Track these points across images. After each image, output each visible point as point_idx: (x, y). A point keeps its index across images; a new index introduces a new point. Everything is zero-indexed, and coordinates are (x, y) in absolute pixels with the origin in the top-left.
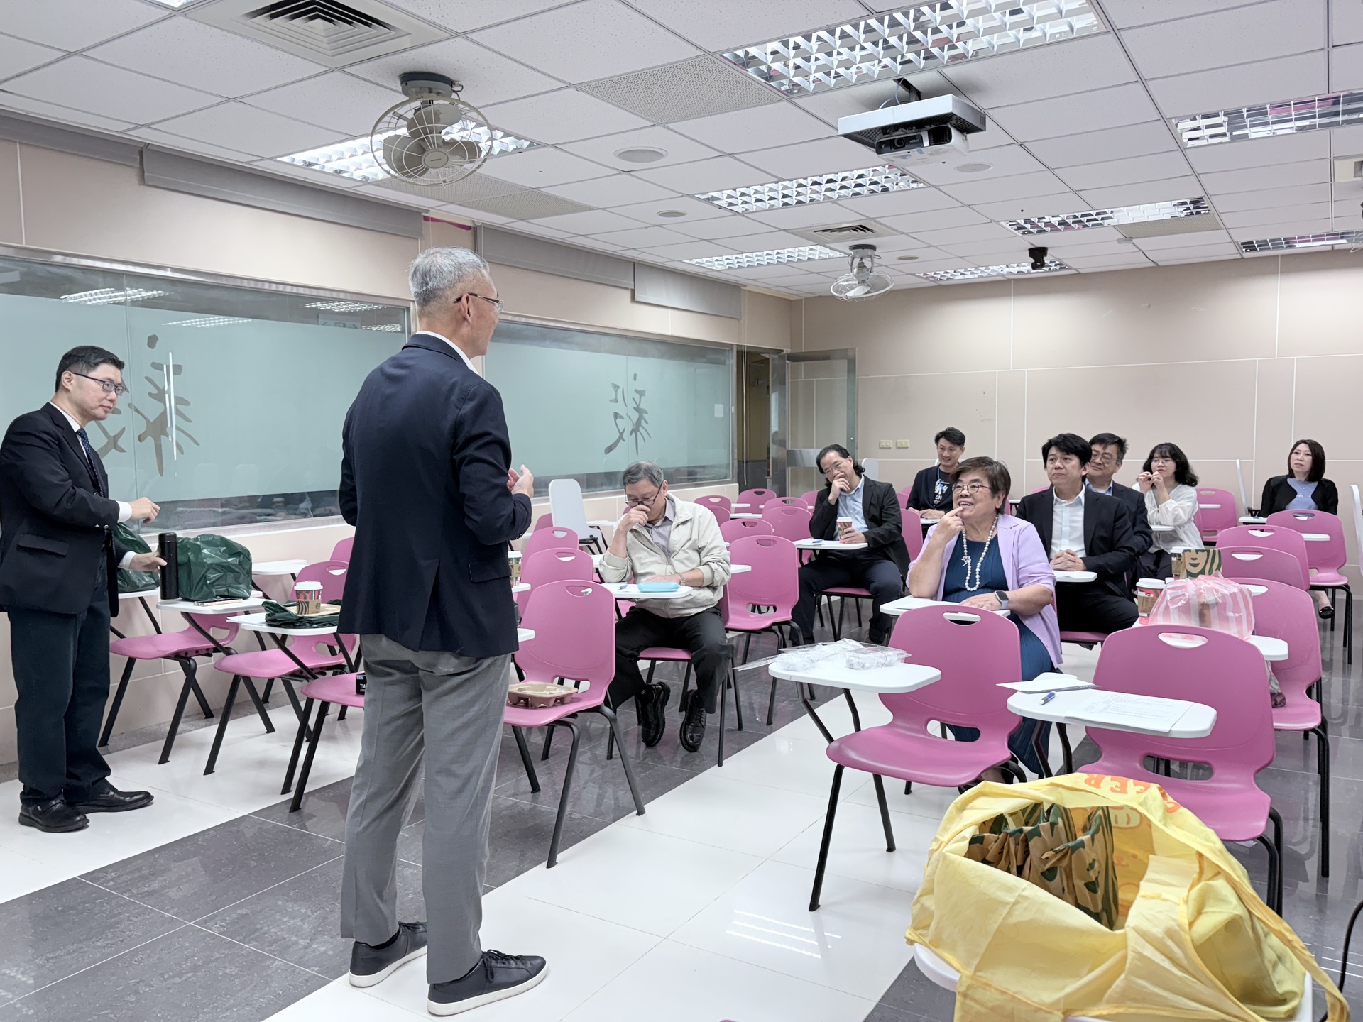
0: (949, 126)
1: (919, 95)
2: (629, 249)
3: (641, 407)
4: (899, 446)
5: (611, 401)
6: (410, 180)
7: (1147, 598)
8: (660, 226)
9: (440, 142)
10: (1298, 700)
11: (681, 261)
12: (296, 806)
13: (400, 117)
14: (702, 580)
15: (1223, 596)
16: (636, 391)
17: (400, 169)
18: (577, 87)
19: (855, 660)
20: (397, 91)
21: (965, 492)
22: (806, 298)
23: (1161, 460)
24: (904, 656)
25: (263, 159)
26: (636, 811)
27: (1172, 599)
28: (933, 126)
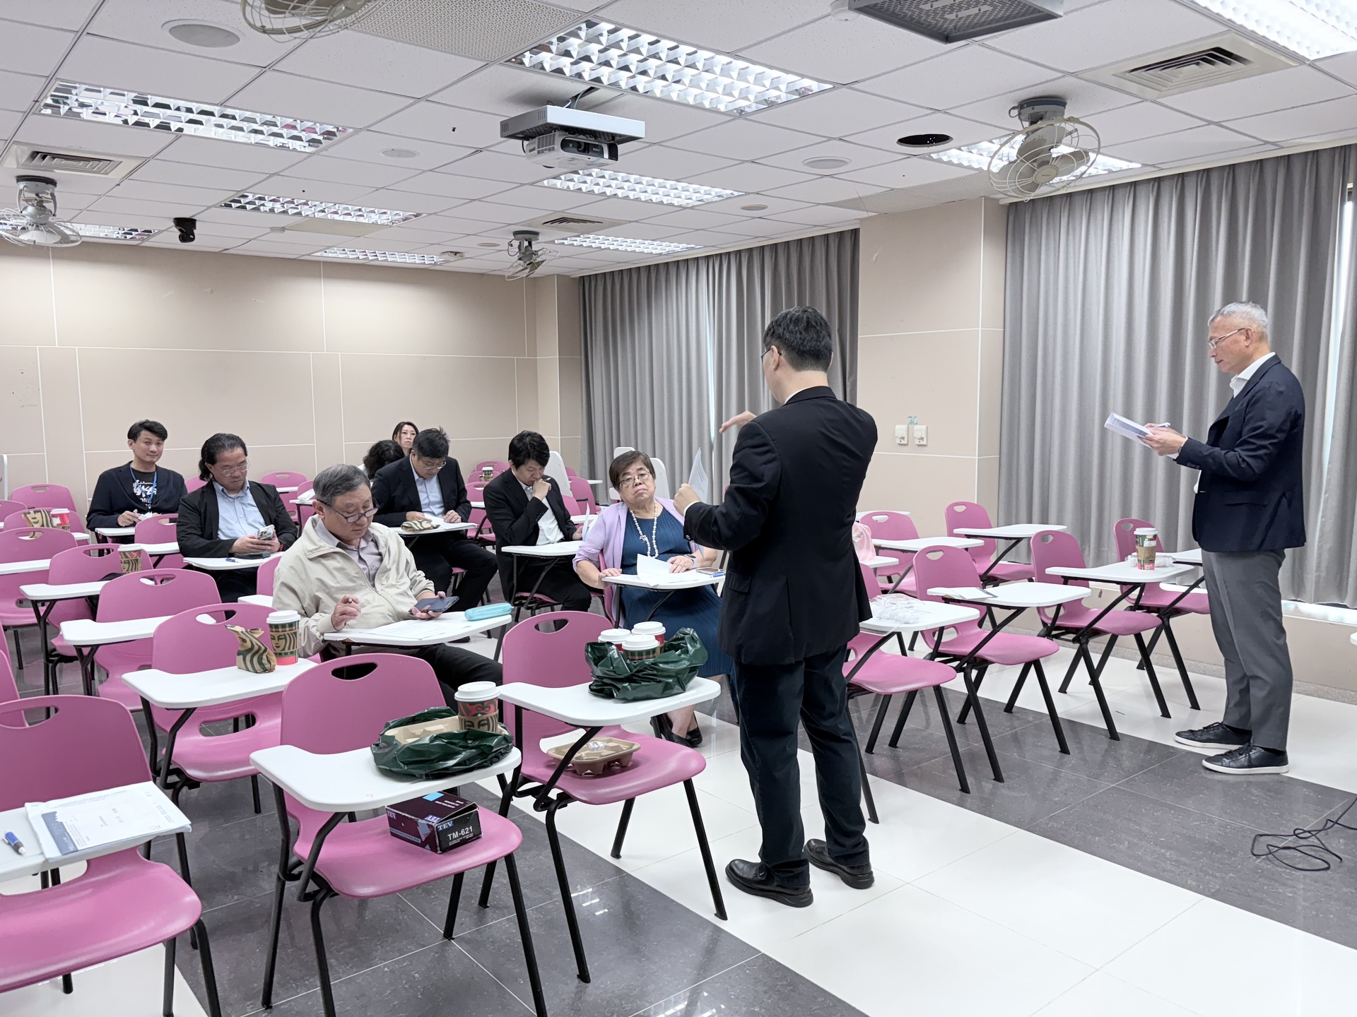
28: (611, 142)
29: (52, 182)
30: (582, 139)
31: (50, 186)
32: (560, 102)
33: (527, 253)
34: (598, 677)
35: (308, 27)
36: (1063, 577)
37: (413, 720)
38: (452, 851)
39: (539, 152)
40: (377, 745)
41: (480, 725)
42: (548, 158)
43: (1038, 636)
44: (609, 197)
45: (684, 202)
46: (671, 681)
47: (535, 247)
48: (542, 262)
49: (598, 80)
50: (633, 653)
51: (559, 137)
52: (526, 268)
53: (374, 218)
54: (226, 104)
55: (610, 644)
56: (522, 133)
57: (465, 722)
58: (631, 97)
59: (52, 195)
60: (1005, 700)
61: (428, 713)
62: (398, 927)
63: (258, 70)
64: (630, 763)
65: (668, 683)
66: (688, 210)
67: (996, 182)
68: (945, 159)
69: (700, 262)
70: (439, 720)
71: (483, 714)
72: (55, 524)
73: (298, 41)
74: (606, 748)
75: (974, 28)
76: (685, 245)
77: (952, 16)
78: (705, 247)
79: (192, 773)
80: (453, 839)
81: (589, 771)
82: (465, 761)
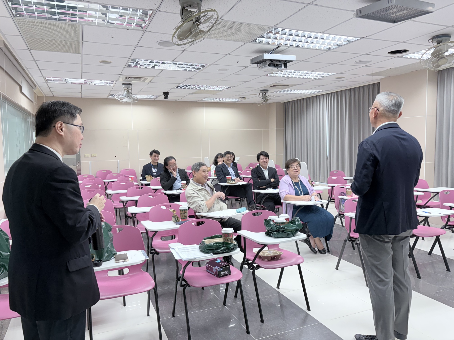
4: (92, 156)
22: (46, 97)
28: (285, 63)
29: (131, 84)
30: (275, 63)
31: (131, 86)
32: (267, 52)
33: (265, 97)
34: (267, 230)
35: (189, 43)
36: (450, 207)
37: (211, 238)
38: (222, 277)
39: (262, 68)
40: (201, 244)
41: (228, 240)
42: (265, 69)
43: (441, 228)
44: (290, 78)
45: (316, 78)
46: (289, 233)
47: (267, 94)
48: (269, 99)
49: (280, 44)
50: (277, 223)
51: (268, 63)
52: (264, 101)
53: (218, 89)
54: (174, 61)
55: (271, 220)
56: (257, 62)
57: (224, 239)
58: (291, 48)
59: (131, 88)
60: (429, 251)
61: (216, 236)
62: (211, 301)
63: (182, 51)
64: (280, 258)
65: (288, 233)
66: (317, 80)
67: (424, 66)
68: (409, 57)
69: (324, 96)
70: (218, 238)
71: (229, 237)
72: (130, 180)
73: (187, 47)
74: (273, 253)
75: (403, 18)
76: (318, 91)
77: (394, 15)
78: (325, 91)
79: (157, 250)
80: (222, 274)
81: (266, 259)
82: (223, 250)
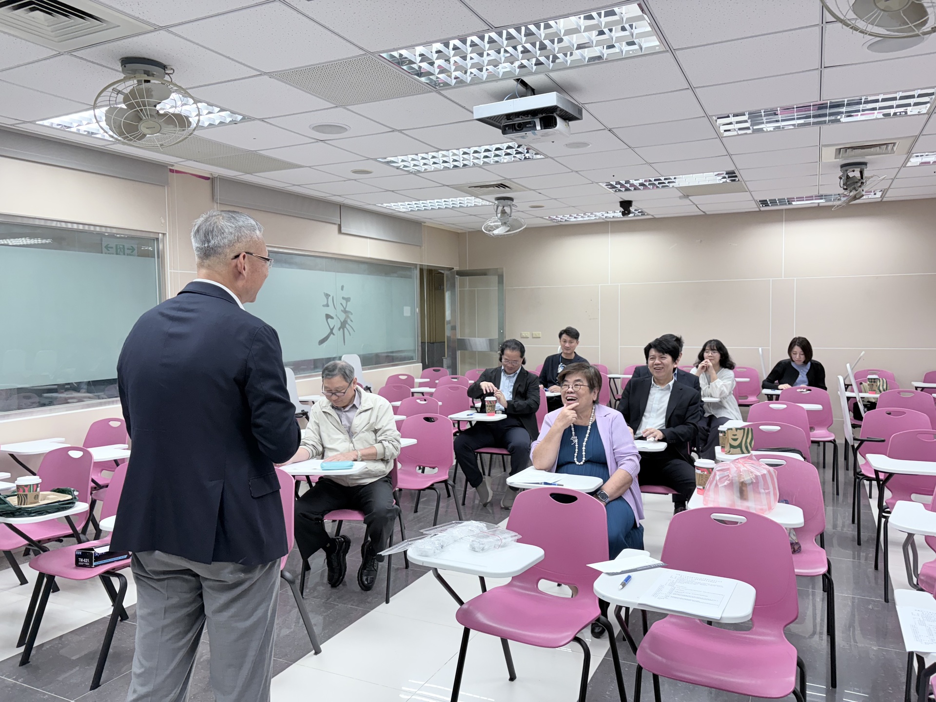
0: (555, 115)
1: (533, 92)
2: (335, 195)
3: (347, 309)
4: (534, 336)
5: (324, 306)
6: (131, 143)
7: (702, 475)
8: (355, 180)
9: (154, 113)
10: (810, 545)
11: (375, 205)
12: (25, 659)
13: (119, 92)
14: (376, 454)
15: (757, 477)
16: (343, 298)
17: (121, 134)
18: (270, 75)
19: (476, 545)
20: (117, 71)
21: (570, 390)
22: (469, 232)
23: (710, 352)
24: (516, 538)
25: (24, 122)
26: (313, 652)
27: (720, 479)
28: (544, 115)
